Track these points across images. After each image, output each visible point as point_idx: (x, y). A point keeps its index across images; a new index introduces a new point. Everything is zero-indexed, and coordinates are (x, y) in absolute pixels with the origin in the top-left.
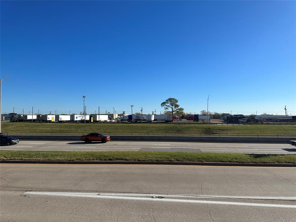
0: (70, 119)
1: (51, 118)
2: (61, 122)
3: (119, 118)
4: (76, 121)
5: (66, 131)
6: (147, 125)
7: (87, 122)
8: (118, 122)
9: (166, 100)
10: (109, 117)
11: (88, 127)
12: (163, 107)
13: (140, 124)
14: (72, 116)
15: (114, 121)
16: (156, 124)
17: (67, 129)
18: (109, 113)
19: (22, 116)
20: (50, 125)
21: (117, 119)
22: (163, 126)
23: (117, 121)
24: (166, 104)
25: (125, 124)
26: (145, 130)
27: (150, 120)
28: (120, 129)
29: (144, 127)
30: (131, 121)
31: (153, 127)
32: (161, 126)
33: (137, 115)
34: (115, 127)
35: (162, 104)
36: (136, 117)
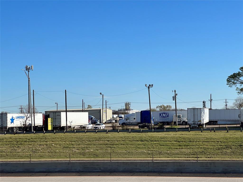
4: (12, 128)
6: (192, 134)
7: (38, 129)
8: (114, 130)
10: (90, 119)
11: (42, 143)
12: (234, 87)
13: (172, 134)
16: (217, 133)
18: (89, 107)
23: (113, 127)
24: (241, 78)
25: (133, 133)
26: (186, 147)
27: (199, 121)
28: (120, 146)
29: (182, 142)
30: (148, 127)
31: (208, 140)
32: (230, 138)
33: (163, 112)
34: (108, 141)
35: (229, 79)
36: (160, 115)
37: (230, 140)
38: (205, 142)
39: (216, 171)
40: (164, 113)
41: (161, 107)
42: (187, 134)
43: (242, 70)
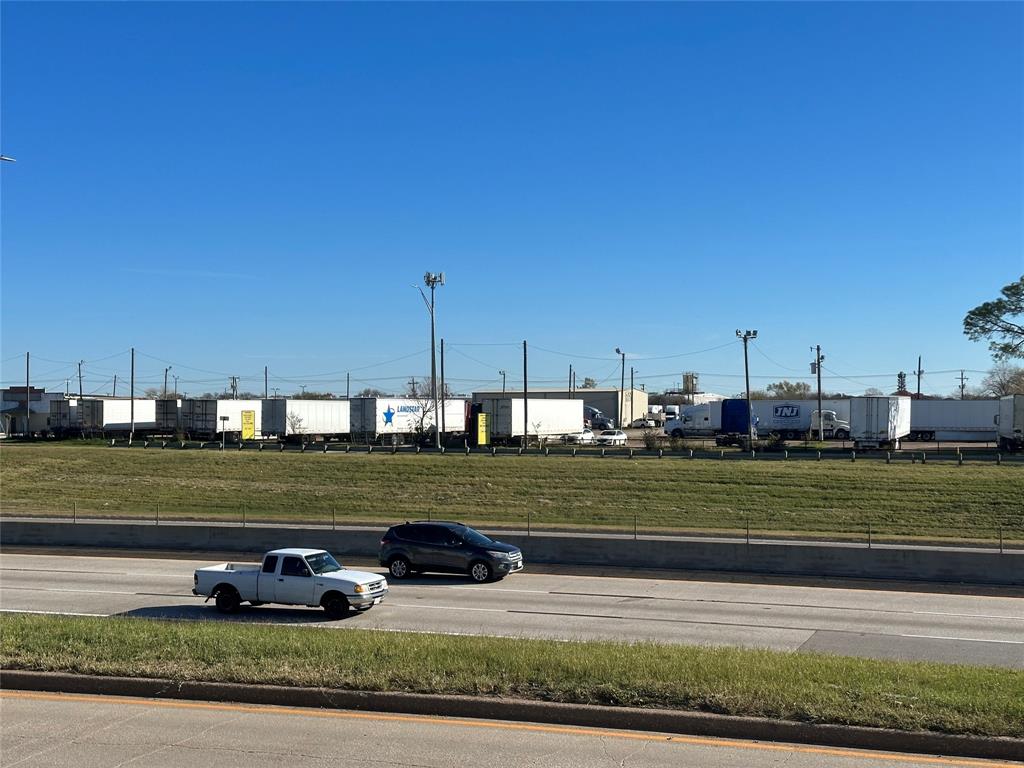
0: (352, 425)
1: (238, 416)
2: (296, 441)
3: (658, 423)
4: (388, 437)
5: (324, 497)
6: (860, 468)
7: (452, 441)
8: (650, 448)
9: (1007, 290)
10: (588, 415)
11: (461, 480)
12: (984, 342)
13: (805, 466)
14: (363, 407)
15: (620, 439)
16: (931, 468)
17: (332, 488)
18: (588, 383)
19: (73, 403)
20: (235, 461)
21: (641, 425)
22: (985, 483)
23: (648, 439)
24: (1003, 318)
25: (700, 461)
26: (841, 502)
27: (882, 432)
28: (664, 494)
29: (833, 488)
30: (741, 443)
31: (903, 486)
32: (965, 482)
33: (783, 403)
34: (633, 479)
35: (972, 319)
36: (777, 412)
37: (966, 487)
38: (897, 490)
39: (921, 576)
40: (788, 407)
41: (780, 386)
42: (848, 466)
43: (1007, 296)
